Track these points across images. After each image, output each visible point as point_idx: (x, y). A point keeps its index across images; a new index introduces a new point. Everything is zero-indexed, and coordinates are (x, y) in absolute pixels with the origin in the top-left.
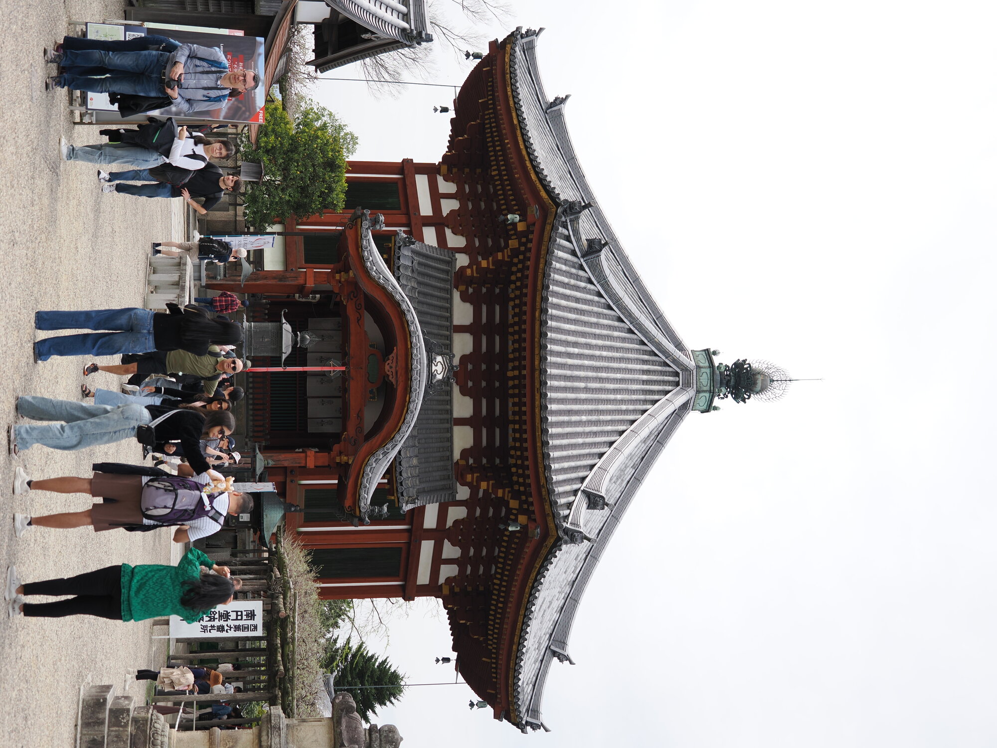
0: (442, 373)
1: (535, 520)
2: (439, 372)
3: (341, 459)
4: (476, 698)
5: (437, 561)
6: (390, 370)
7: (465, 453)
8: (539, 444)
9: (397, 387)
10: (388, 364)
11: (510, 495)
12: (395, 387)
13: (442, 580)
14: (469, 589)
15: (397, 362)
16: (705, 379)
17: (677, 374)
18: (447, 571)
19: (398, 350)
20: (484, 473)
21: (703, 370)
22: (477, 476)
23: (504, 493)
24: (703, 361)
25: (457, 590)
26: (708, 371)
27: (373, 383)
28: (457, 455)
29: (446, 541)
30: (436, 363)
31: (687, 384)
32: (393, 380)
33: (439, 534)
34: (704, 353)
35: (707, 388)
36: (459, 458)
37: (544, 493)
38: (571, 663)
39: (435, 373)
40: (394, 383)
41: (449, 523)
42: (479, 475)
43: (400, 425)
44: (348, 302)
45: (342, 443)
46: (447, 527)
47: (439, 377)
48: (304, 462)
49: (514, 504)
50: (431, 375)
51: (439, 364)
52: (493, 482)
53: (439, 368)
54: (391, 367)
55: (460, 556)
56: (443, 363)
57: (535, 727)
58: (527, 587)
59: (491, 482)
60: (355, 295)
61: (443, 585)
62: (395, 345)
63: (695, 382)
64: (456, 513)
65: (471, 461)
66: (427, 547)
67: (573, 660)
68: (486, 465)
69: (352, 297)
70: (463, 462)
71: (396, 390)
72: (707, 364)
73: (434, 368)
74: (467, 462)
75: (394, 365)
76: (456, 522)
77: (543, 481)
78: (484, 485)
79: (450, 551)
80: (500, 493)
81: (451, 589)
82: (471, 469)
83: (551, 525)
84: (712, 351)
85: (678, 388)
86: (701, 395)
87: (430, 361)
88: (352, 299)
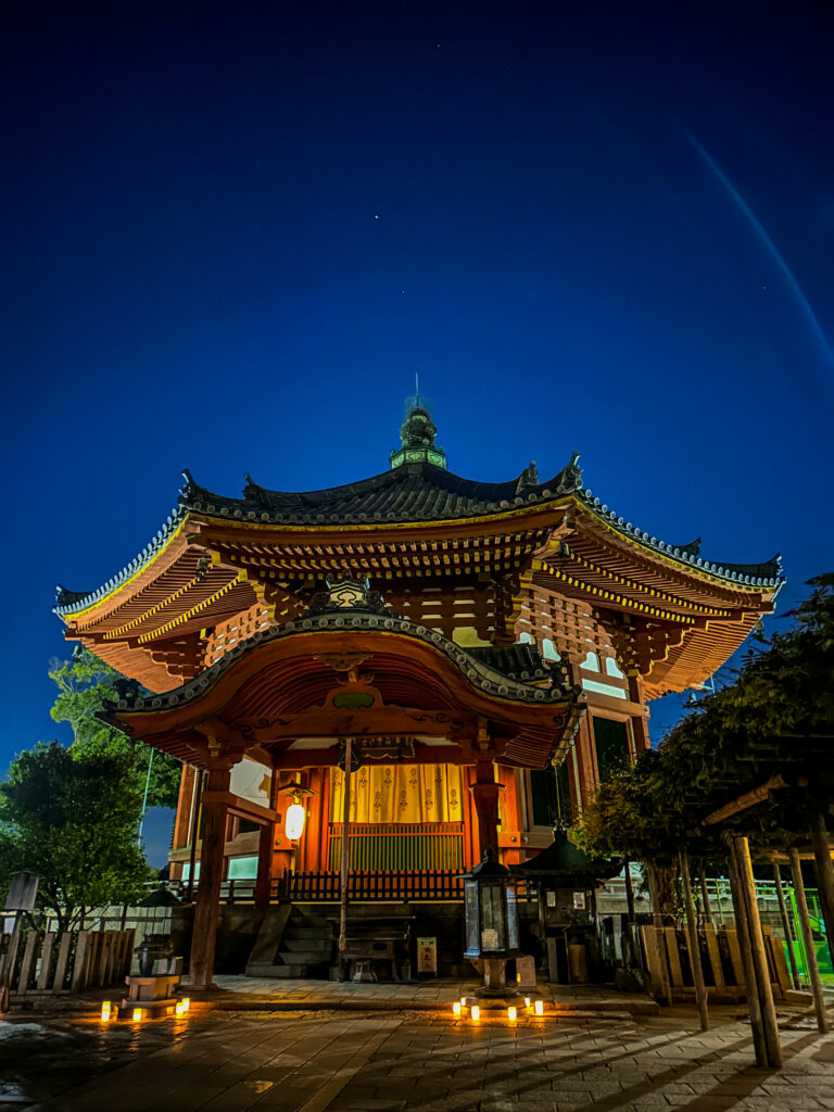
0: (354, 592)
1: (555, 527)
2: (353, 597)
3: (484, 742)
5: (602, 677)
6: (346, 663)
7: (483, 635)
8: (464, 521)
9: (371, 653)
11: (526, 573)
12: (372, 656)
13: (623, 677)
14: (629, 649)
15: (335, 654)
16: (415, 456)
18: (613, 669)
19: (319, 653)
21: (407, 458)
22: (508, 618)
23: (525, 582)
24: (400, 459)
25: (632, 662)
26: (408, 454)
27: (374, 701)
28: (487, 644)
29: (582, 666)
30: (340, 602)
32: (364, 658)
33: (575, 671)
35: (423, 453)
37: (521, 514)
39: (353, 602)
42: (506, 616)
43: (425, 644)
44: (257, 740)
47: (360, 596)
49: (536, 565)
50: (357, 608)
51: (341, 597)
52: (512, 596)
53: (347, 596)
54: (342, 662)
56: (341, 592)
59: (513, 599)
60: (247, 729)
61: (630, 675)
63: (417, 464)
65: (491, 628)
68: (496, 612)
69: (249, 734)
70: (493, 637)
71: (376, 654)
72: (402, 455)
73: (347, 604)
74: (492, 632)
75: (339, 658)
77: (508, 516)
78: (517, 607)
79: (591, 663)
80: (525, 586)
81: (632, 667)
83: (560, 503)
86: (429, 459)
87: (338, 610)
88: (253, 734)
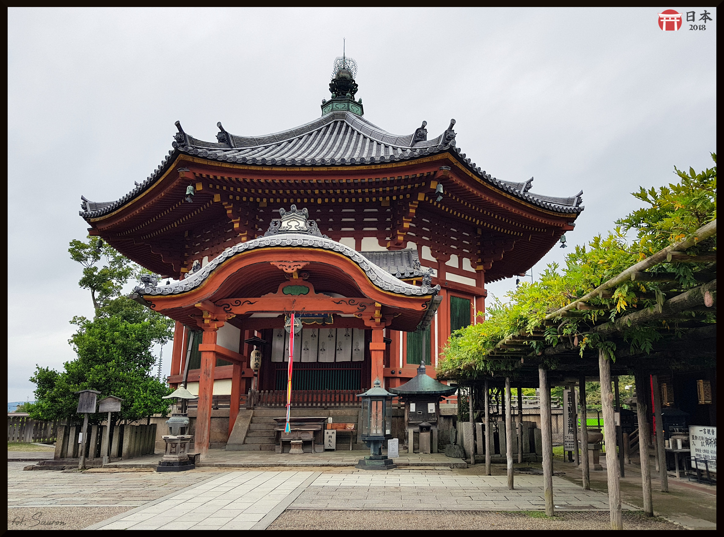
0: (298, 221)
1: (435, 172)
2: (298, 224)
3: (378, 318)
4: (559, 244)
5: (459, 271)
6: (292, 268)
7: (382, 243)
8: (373, 167)
9: (308, 261)
10: (286, 269)
11: (414, 202)
12: (308, 263)
13: (473, 270)
14: (479, 252)
15: (285, 261)
16: (340, 106)
17: (336, 122)
18: (467, 265)
19: (275, 261)
20: (396, 226)
21: (334, 107)
22: (399, 232)
23: (413, 208)
24: (329, 107)
25: (480, 260)
26: (335, 104)
27: (309, 291)
28: (384, 249)
29: (447, 263)
30: (289, 227)
31: (343, 115)
32: (303, 265)
33: (441, 267)
34: (324, 109)
35: (346, 104)
36: (385, 247)
37: (413, 163)
38: (532, 180)
39: (298, 227)
40: (304, 264)
41: (434, 260)
42: (398, 231)
43: (344, 257)
44: (233, 313)
45: (363, 317)
46: (437, 262)
47: (302, 224)
48: (379, 352)
49: (421, 197)
50: (300, 231)
51: (289, 224)
52: (404, 217)
53: (293, 224)
54: (290, 267)
55: (456, 256)
56: (289, 221)
57: (579, 202)
58: (486, 186)
59: (404, 219)
60: (227, 306)
61: (477, 269)
62: (269, 263)
63: (342, 112)
64: (427, 253)
65: (388, 239)
66: (450, 277)
67: (531, 178)
68: (391, 227)
69: (229, 309)
70: (389, 245)
71: (312, 263)
72: (331, 105)
73: (293, 229)
74: (389, 241)
75: (288, 264)
76: (433, 255)
77: (403, 164)
78: (406, 225)
79: (453, 262)
80: (412, 211)
81: (479, 264)
82: (394, 238)
83: (440, 157)
84: (322, 104)
85: (345, 121)
86: (351, 108)
87: (287, 232)
88: (231, 309)
